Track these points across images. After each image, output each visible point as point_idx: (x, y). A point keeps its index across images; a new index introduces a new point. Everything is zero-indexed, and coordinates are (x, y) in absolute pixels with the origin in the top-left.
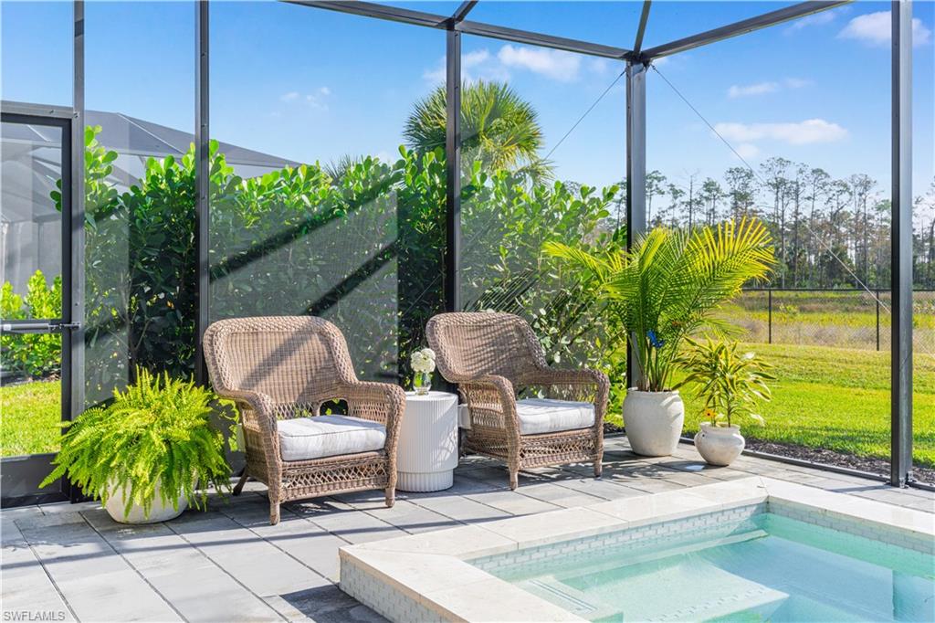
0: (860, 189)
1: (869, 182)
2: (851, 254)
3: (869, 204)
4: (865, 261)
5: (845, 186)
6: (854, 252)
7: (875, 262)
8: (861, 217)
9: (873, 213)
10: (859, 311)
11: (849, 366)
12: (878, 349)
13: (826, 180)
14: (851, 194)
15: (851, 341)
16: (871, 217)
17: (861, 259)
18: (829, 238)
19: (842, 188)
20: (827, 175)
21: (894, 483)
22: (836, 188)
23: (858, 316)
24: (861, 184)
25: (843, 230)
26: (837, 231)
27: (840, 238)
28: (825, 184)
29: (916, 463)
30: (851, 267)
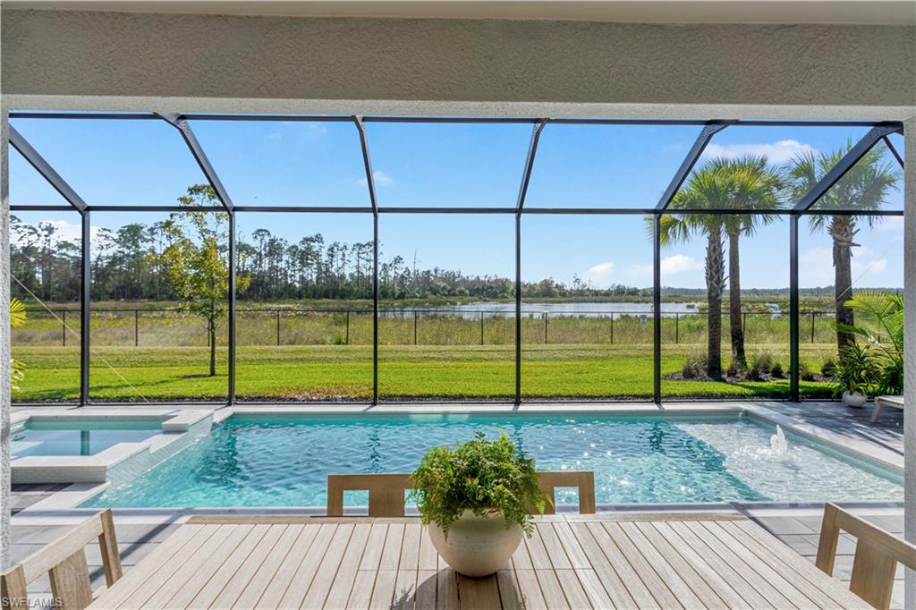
0: (46, 233)
1: (53, 229)
2: (39, 276)
3: (53, 243)
4: (49, 281)
5: (34, 229)
6: (40, 276)
7: (57, 283)
8: (46, 252)
9: (55, 249)
10: (46, 317)
11: (48, 357)
12: (64, 345)
13: (19, 224)
14: (39, 235)
15: (44, 339)
16: (55, 252)
17: (47, 280)
18: (21, 265)
19: (31, 231)
20: (19, 221)
21: (82, 405)
22: (27, 230)
23: (44, 321)
24: (47, 229)
25: (32, 259)
26: (28, 260)
27: (29, 264)
28: (18, 227)
29: (91, 398)
30: (39, 285)
